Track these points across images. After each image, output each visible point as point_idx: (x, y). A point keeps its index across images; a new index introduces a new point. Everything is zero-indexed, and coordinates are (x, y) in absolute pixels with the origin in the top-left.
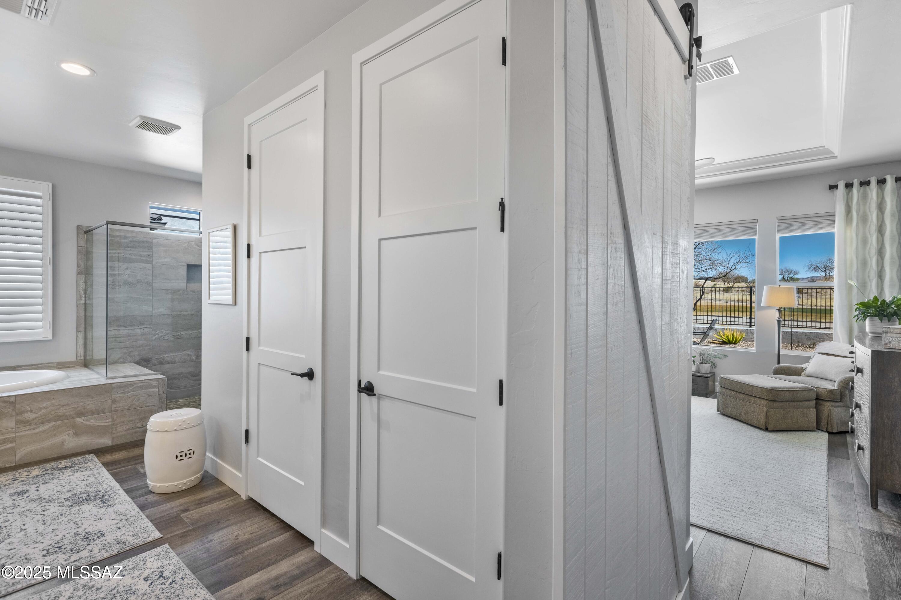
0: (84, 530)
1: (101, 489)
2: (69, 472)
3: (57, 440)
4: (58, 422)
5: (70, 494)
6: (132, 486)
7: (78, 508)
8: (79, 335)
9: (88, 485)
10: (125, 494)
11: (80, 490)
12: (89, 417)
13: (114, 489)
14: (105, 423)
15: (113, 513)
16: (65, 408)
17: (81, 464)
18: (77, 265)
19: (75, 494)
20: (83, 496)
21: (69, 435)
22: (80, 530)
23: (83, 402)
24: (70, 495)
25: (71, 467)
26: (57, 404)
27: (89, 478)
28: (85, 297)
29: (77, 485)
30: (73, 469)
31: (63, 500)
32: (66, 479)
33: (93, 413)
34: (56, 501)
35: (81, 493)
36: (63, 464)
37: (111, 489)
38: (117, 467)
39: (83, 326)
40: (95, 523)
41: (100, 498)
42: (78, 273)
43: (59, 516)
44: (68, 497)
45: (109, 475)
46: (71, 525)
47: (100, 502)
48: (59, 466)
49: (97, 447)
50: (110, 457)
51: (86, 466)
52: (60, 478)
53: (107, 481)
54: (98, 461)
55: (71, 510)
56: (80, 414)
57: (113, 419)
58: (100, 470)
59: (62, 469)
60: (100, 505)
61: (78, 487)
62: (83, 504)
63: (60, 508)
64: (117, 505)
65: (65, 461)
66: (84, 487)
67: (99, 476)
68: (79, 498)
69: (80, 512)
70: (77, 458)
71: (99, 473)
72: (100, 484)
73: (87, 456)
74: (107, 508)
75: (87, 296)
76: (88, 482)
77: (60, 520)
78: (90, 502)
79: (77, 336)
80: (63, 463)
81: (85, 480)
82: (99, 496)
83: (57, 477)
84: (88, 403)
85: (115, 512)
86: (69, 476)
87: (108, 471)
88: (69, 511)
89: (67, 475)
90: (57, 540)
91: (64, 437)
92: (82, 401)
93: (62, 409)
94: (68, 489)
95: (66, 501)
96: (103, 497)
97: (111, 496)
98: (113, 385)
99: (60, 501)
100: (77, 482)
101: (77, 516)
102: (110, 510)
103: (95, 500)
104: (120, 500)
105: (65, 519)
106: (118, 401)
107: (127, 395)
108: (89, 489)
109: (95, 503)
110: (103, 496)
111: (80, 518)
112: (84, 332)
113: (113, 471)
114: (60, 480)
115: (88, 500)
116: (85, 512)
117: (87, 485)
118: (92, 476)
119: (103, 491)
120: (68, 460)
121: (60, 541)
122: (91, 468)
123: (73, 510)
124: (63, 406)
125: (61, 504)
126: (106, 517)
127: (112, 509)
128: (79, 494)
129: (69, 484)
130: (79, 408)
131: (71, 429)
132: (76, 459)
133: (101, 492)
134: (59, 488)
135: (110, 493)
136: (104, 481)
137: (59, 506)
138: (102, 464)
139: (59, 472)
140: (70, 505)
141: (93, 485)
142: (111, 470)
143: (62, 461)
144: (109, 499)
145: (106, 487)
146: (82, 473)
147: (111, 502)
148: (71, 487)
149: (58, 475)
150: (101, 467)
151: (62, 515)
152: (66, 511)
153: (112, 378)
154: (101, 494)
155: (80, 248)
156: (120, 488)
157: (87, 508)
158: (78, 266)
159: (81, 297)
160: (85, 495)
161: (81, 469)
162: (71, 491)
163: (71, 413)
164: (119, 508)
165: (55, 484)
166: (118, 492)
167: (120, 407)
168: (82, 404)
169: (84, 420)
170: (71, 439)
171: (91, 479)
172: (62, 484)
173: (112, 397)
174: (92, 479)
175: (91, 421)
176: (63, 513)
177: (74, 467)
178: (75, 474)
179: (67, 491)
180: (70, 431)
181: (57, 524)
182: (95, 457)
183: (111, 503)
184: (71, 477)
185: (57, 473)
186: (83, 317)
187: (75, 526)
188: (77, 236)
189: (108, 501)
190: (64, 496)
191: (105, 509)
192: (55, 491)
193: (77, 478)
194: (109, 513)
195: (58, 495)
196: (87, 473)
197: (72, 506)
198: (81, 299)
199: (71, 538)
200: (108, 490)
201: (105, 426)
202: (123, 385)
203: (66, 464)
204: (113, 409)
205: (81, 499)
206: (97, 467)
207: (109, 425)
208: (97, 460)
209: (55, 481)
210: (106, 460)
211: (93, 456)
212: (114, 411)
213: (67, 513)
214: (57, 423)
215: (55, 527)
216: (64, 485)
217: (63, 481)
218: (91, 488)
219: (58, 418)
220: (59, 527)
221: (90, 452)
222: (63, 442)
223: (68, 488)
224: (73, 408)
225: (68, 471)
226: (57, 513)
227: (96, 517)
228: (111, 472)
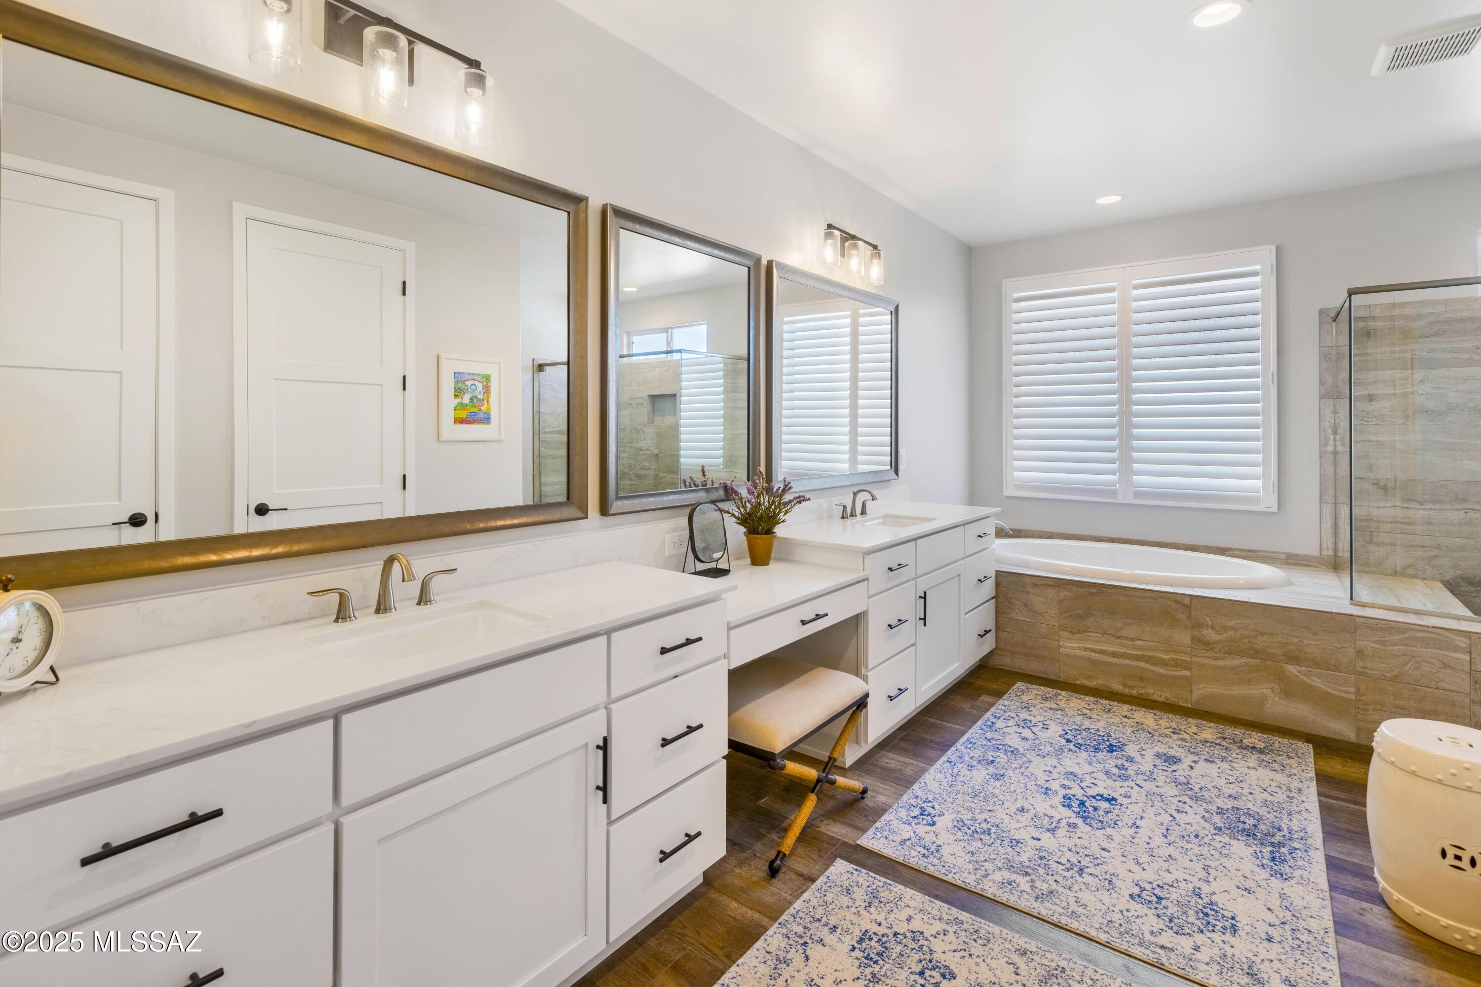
0: (1211, 894)
1: (1284, 827)
2: (1253, 759)
3: (1253, 691)
4: (1254, 660)
5: (1229, 804)
6: (1347, 859)
7: (1226, 839)
8: (1324, 510)
9: (1268, 803)
10: (1323, 867)
11: (1250, 805)
12: (1310, 669)
13: (1309, 842)
14: (1341, 691)
15: (1278, 896)
16: (1265, 638)
17: (1279, 755)
18: (1321, 381)
19: (1238, 809)
20: (1248, 822)
21: (1272, 690)
22: (1206, 889)
23: (1296, 637)
24: (1229, 806)
25: (1261, 752)
26: (1252, 627)
27: (1277, 790)
28: (1335, 440)
29: (1251, 793)
30: (1263, 757)
31: (1215, 808)
32: (1242, 770)
33: (1317, 665)
34: (1204, 804)
35: (1247, 813)
36: (1253, 740)
37: (1302, 839)
38: (1342, 795)
39: (1331, 492)
40: (1236, 892)
41: (1272, 844)
42: (1323, 396)
43: (1192, 836)
44: (1225, 807)
45: (1317, 804)
46: (1198, 866)
47: (1268, 855)
48: (1245, 741)
49: (1324, 734)
50: (1340, 767)
51: (1285, 762)
52: (1234, 764)
53: (1306, 815)
54: (1312, 765)
55: (1215, 837)
56: (1294, 659)
57: (1358, 690)
58: (1306, 784)
59: (1246, 748)
60: (1265, 861)
61: (1250, 797)
62: (1240, 837)
63: (1202, 821)
64: (1293, 882)
65: (1259, 735)
66: (1259, 803)
67: (1296, 796)
68: (1239, 821)
69: (1225, 852)
70: (1280, 739)
71: (1300, 790)
72: (1290, 814)
73: (1299, 744)
74: (1272, 875)
75: (1338, 437)
76: (1270, 798)
77: (1189, 846)
78: (1251, 840)
79: (1321, 511)
80: (1255, 738)
81: (1269, 790)
82: (1273, 840)
83: (1230, 759)
84: (1306, 642)
85: (1283, 896)
86: (1249, 768)
87: (1320, 794)
88: (1210, 837)
89: (1248, 764)
90: (1165, 881)
91: (1265, 691)
92: (1295, 634)
93: (1260, 638)
94: (1233, 793)
95: (1217, 813)
96: (1279, 846)
97: (1294, 855)
98: (1358, 620)
99: (1210, 807)
100: (1254, 787)
101: (1217, 856)
102: (1276, 883)
103: (1262, 844)
104: (1306, 875)
105: (1197, 850)
106: (1368, 655)
107: (1389, 648)
108: (1265, 814)
109: (1258, 850)
110: (1281, 844)
111: (1218, 863)
112: (1332, 506)
113: (1328, 800)
114: (1233, 767)
115: (1249, 834)
116: (1233, 856)
117: (1265, 803)
118: (1285, 788)
119: (1286, 832)
120: (1265, 736)
121: (1166, 887)
122: (1293, 771)
123: (1218, 838)
124: (1263, 634)
125: (1207, 815)
126: (1261, 893)
127: (1281, 886)
128: (1244, 814)
129: (1240, 785)
130: (1290, 647)
131: (1277, 682)
132: (1278, 741)
133: (1281, 834)
134: (1221, 782)
135: (1295, 845)
136: (1299, 812)
137: (1203, 817)
138: (1317, 774)
139: (1238, 751)
140: (1219, 826)
141: (1275, 809)
142: (1325, 796)
143: (1254, 733)
144: (1287, 858)
145: (1295, 828)
146: (1272, 774)
147: (1287, 867)
148: (1240, 790)
149: (1234, 755)
150: (1310, 780)
151: (1197, 836)
152: (1207, 833)
153: (1363, 605)
154: (1278, 838)
155: (1325, 349)
156: (1321, 847)
157: (1241, 849)
158: (1322, 383)
159: (1327, 439)
160: (1252, 821)
161: (1274, 765)
162: (1235, 798)
163: (1277, 651)
164: (1296, 893)
165: (1220, 771)
166: (1312, 853)
167: (1373, 669)
168: (1296, 640)
169: (1299, 672)
170: (1277, 699)
171: (1280, 795)
172: (1230, 778)
173: (1355, 644)
174: (1281, 797)
175: (1314, 678)
176: (1201, 834)
177: (1267, 754)
178: (1261, 770)
179: (1230, 796)
180: (1275, 683)
181: (1181, 849)
182: (1312, 754)
183: (1286, 869)
184: (1251, 771)
185: (1235, 753)
186: (1332, 477)
187: (1202, 874)
188: (1320, 329)
189: (1284, 861)
190: (1220, 802)
191: (1267, 876)
192: (1214, 784)
193: (1258, 778)
194: (1269, 889)
195: (1213, 795)
196: (1280, 778)
197: (1220, 829)
198: (1326, 444)
199: (1184, 893)
200: (1295, 836)
201: (1343, 698)
202: (1380, 626)
203: (1256, 741)
204: (1357, 669)
205: (1241, 826)
206: (1304, 776)
207: (1350, 700)
208: (1312, 760)
209: (1225, 766)
210: (1329, 769)
211: (1309, 748)
212: (1360, 674)
213: (1206, 840)
214: (1255, 662)
215: (1175, 854)
216: (1232, 780)
217: (1235, 772)
218: (1269, 812)
219: (1255, 653)
220: (1180, 859)
221: (1309, 738)
222: (1263, 699)
223: (1233, 790)
224: (1280, 642)
225: (1253, 757)
226: (1193, 829)
227: (1243, 882)
228: (1324, 799)
